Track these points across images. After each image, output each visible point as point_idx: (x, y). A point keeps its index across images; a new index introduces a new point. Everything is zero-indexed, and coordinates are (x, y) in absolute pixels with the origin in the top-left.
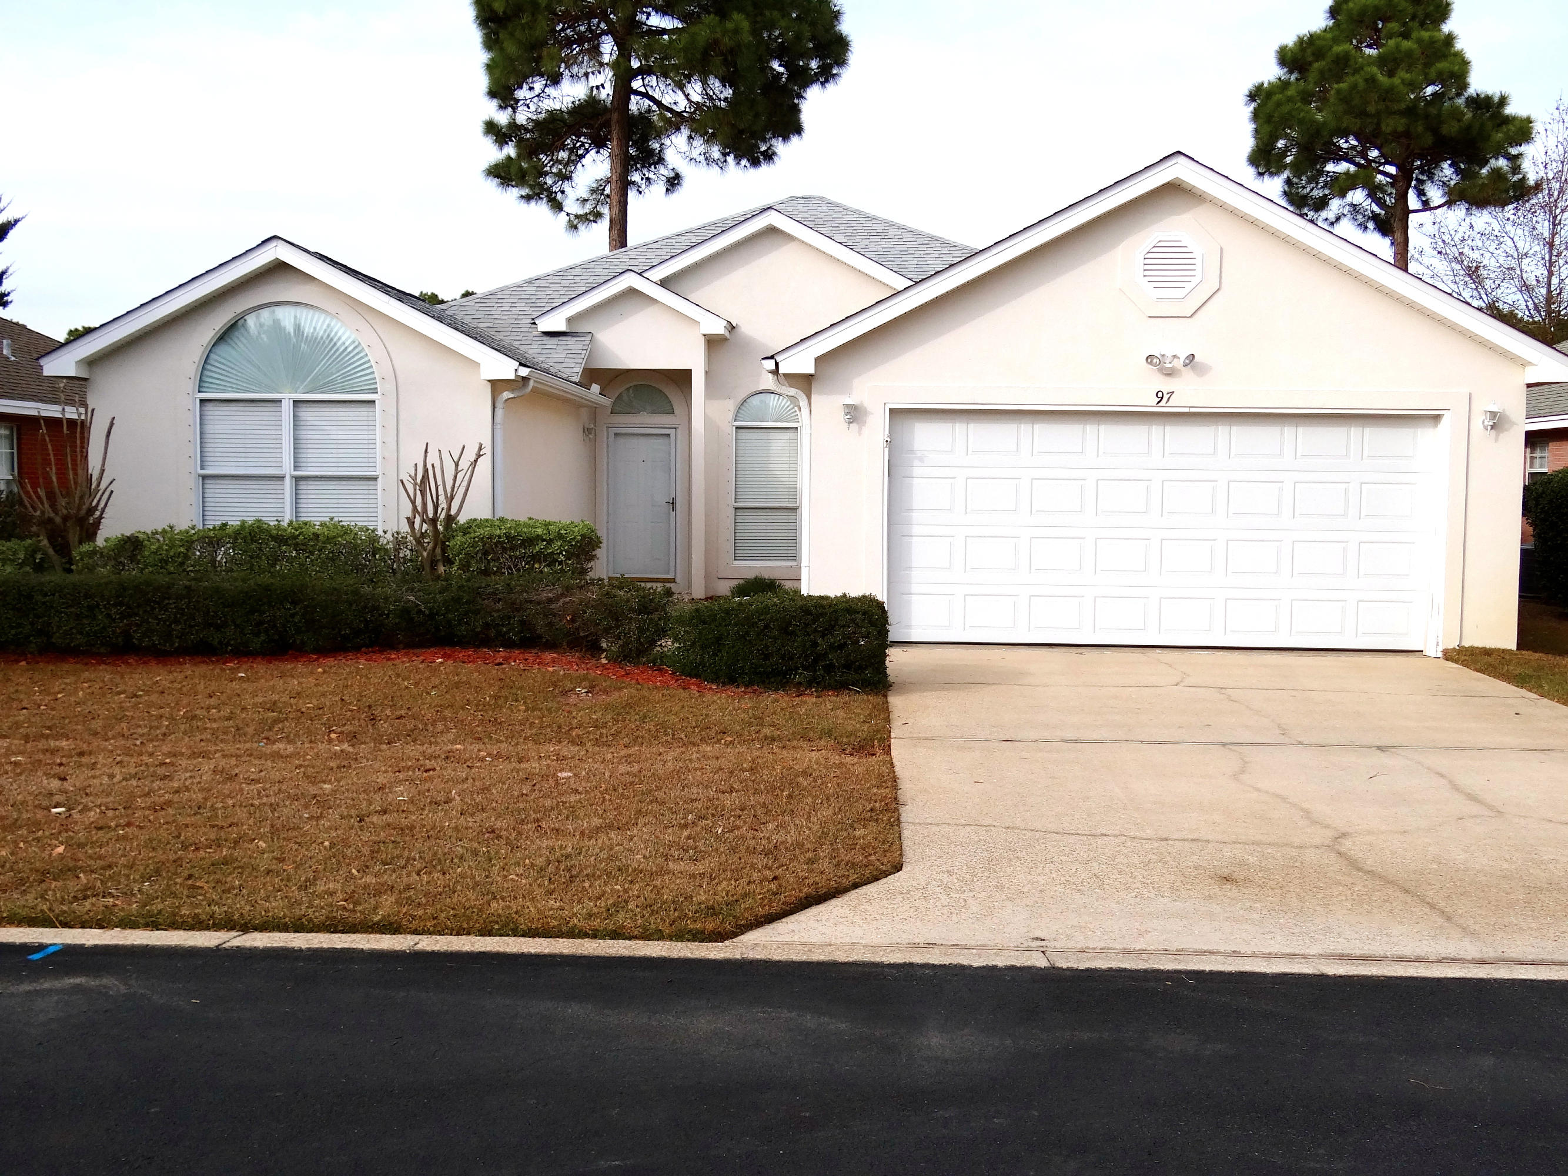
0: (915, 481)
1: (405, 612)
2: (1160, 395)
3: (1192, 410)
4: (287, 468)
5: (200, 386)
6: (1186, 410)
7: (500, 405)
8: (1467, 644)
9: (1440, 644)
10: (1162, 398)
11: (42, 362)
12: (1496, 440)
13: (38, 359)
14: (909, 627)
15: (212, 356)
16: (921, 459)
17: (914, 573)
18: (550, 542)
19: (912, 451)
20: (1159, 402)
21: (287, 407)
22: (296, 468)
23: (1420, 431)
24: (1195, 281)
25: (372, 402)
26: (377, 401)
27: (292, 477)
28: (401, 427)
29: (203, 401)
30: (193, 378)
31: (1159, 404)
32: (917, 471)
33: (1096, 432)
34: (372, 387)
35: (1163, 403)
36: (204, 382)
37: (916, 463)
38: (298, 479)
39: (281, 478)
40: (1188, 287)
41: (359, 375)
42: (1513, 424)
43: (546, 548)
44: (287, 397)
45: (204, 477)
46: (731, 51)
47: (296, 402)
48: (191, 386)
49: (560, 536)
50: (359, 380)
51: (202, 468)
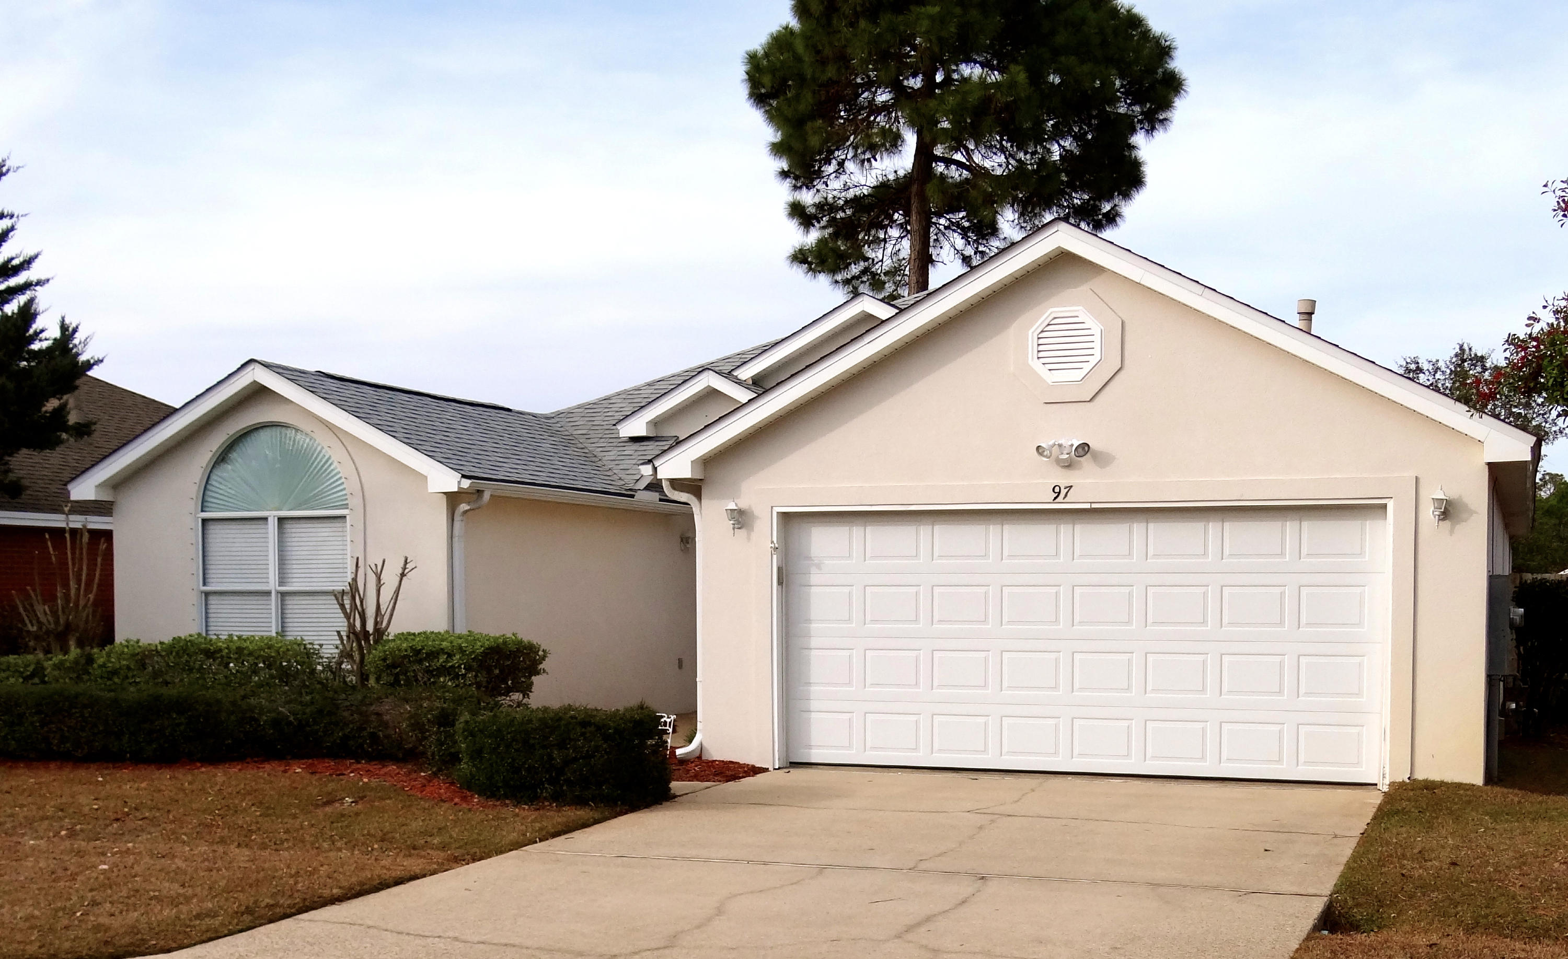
0: (814, 590)
1: (277, 723)
2: (1057, 490)
3: (1094, 506)
4: (272, 584)
5: (202, 506)
6: (1087, 506)
7: (457, 517)
8: (1420, 776)
9: (1387, 776)
10: (1059, 493)
11: (70, 487)
12: (1452, 532)
13: (65, 485)
14: (809, 747)
15: (213, 477)
16: (819, 566)
17: (813, 688)
18: (450, 655)
19: (809, 558)
20: (1055, 498)
21: (272, 524)
22: (281, 583)
23: (1368, 524)
24: (1093, 360)
25: (343, 517)
26: (348, 517)
27: (278, 592)
28: (368, 541)
29: (204, 521)
30: (195, 498)
31: (1057, 500)
32: (815, 578)
33: (1000, 530)
34: (345, 502)
35: (1060, 499)
36: (207, 501)
37: (813, 570)
38: (283, 594)
39: (268, 593)
40: (1087, 367)
41: (335, 490)
42: (1471, 512)
43: (446, 661)
44: (273, 515)
45: (207, 594)
46: (1007, 107)
47: (281, 520)
48: (192, 505)
49: (461, 650)
50: (335, 496)
51: (204, 584)
